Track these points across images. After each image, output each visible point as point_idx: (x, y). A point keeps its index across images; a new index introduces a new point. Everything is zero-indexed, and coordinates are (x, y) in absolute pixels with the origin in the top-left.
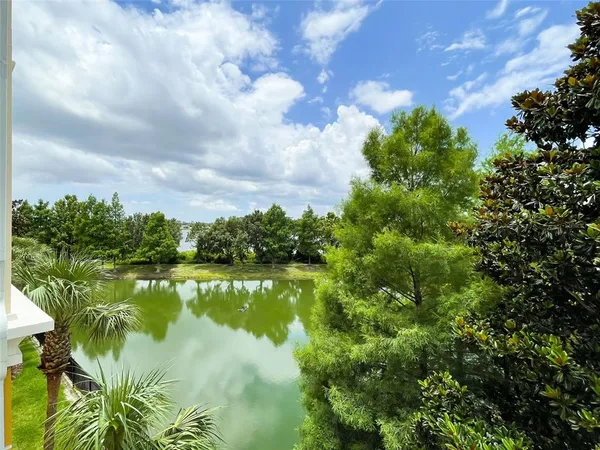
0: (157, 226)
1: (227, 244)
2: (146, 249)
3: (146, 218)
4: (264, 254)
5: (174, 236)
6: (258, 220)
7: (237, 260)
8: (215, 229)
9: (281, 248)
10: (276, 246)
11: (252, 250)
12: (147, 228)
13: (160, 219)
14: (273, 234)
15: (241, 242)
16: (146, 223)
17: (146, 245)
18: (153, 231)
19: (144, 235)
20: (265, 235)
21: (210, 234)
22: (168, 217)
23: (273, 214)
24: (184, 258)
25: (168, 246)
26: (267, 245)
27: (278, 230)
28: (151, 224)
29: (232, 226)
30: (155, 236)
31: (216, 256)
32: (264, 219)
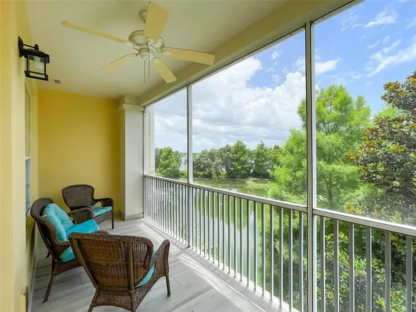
0: (168, 155)
1: (209, 166)
2: (162, 169)
3: (161, 150)
4: (232, 172)
5: (178, 161)
6: (228, 150)
7: (215, 176)
8: (202, 157)
9: (242, 169)
10: (239, 167)
11: (224, 170)
12: (162, 156)
13: (170, 152)
14: (238, 160)
15: (217, 165)
16: (161, 153)
17: (162, 166)
18: (166, 158)
19: (161, 160)
20: (233, 160)
21: (199, 160)
22: (174, 150)
23: (238, 147)
24: (183, 174)
25: (174, 167)
26: (234, 166)
27: (240, 157)
28: (164, 154)
29: (212, 155)
30: (167, 161)
31: (202, 173)
32: (232, 150)
